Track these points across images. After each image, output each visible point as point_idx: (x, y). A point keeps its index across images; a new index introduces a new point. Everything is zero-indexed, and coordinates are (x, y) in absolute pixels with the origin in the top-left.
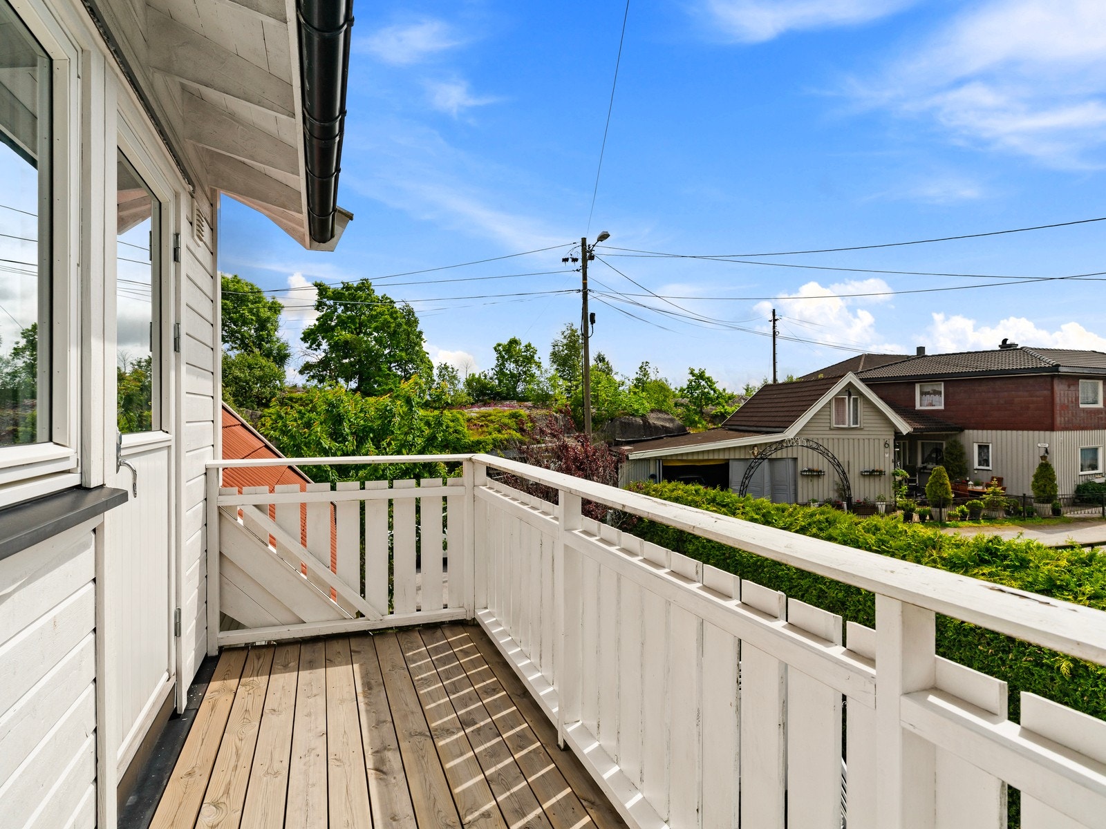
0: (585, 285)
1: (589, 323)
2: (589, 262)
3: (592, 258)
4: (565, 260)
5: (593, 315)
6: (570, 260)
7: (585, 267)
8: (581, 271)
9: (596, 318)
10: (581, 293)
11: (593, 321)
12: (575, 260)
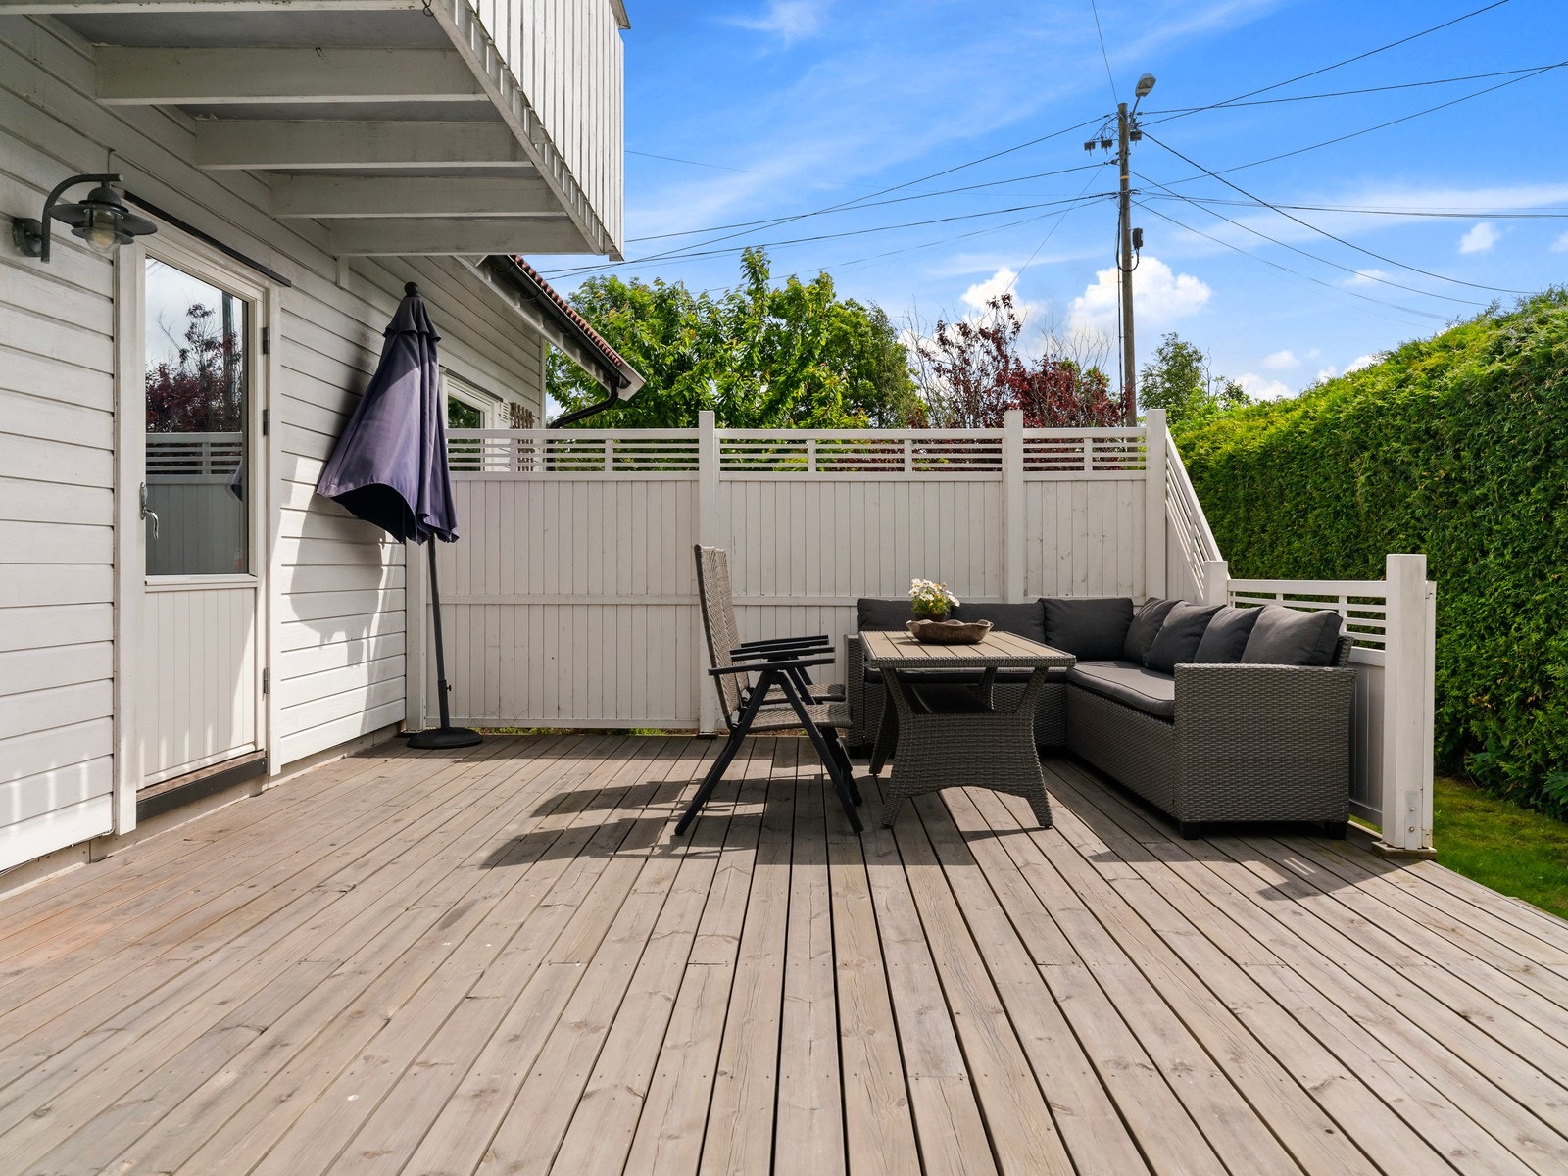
0: (1124, 183)
1: (1133, 247)
2: (1131, 144)
3: (1136, 136)
4: (1089, 146)
5: (1138, 233)
6: (1098, 145)
7: (1124, 154)
8: (1119, 162)
9: (1144, 238)
10: (1118, 199)
11: (1138, 244)
12: (1107, 144)
